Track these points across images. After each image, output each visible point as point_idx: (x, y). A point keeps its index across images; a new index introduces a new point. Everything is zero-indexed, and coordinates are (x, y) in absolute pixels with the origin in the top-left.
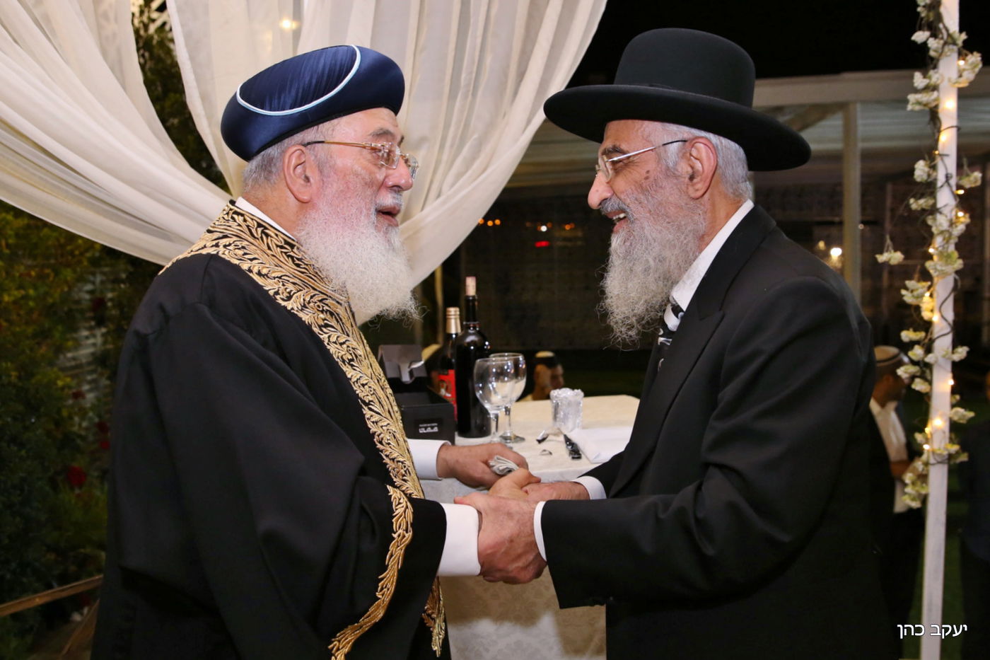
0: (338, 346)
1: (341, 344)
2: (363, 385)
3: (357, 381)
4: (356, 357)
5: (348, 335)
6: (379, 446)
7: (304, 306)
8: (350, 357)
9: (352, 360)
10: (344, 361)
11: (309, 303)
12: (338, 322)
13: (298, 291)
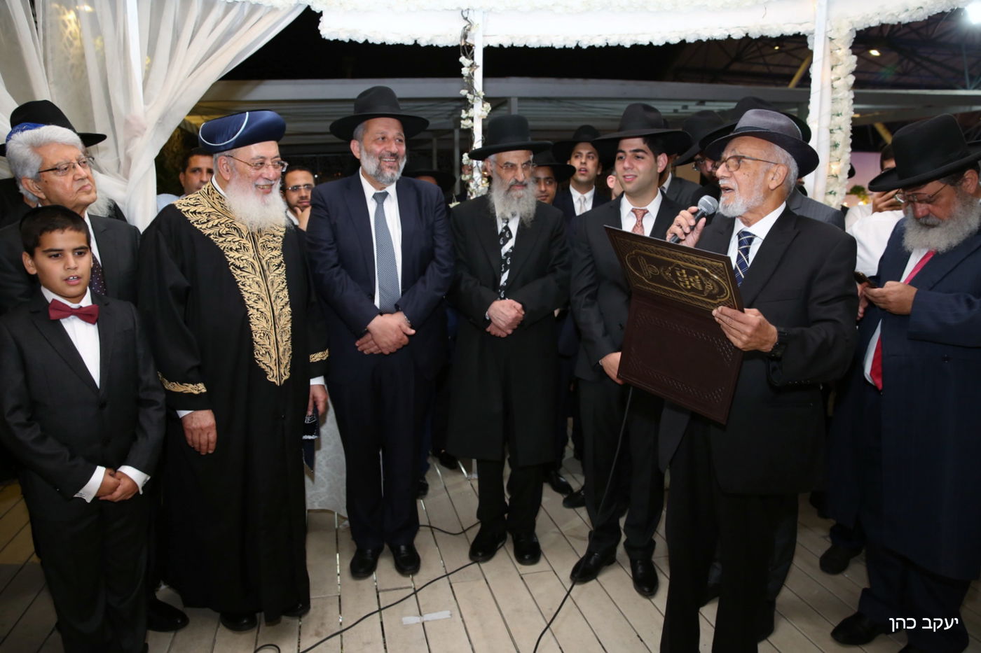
0: (232, 243)
1: (234, 242)
2: (242, 260)
3: (238, 259)
4: (244, 247)
5: (243, 238)
6: (242, 287)
7: (216, 225)
8: (238, 247)
9: (241, 249)
10: (231, 249)
11: (223, 223)
12: (237, 231)
13: (218, 218)
